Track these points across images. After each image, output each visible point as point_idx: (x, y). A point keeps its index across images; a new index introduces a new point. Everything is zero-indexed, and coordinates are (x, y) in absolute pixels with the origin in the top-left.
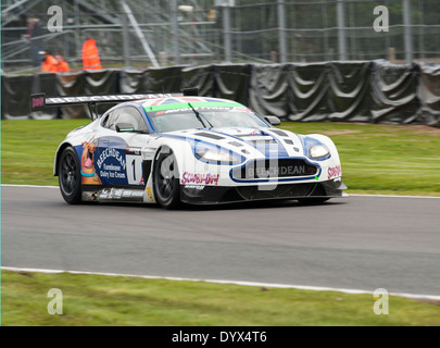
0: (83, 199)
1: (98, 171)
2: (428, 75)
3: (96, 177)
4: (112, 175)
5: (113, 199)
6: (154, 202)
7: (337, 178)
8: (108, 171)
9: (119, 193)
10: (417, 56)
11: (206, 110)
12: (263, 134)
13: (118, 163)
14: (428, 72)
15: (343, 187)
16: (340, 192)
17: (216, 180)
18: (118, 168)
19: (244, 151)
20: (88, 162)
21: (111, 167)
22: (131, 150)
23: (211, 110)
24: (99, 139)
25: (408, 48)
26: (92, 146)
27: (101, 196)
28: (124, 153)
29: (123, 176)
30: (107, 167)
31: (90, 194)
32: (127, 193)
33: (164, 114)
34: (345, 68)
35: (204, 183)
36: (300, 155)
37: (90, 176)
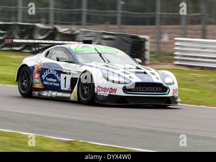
0: (33, 95)
1: (42, 81)
2: (60, 33)
3: (41, 84)
4: (51, 84)
5: (51, 97)
6: (77, 100)
7: (176, 95)
8: (48, 81)
9: (54, 94)
10: (55, 23)
11: (105, 53)
12: (138, 68)
13: (55, 78)
14: (61, 31)
15: (179, 100)
16: (177, 102)
17: (115, 92)
18: (55, 80)
19: (130, 77)
20: (37, 76)
21: (51, 80)
22: (64, 71)
23: (107, 53)
24: (44, 64)
25: (52, 19)
26: (40, 67)
27: (43, 94)
28: (60, 72)
29: (58, 85)
30: (48, 79)
31: (37, 93)
32: (60, 94)
33: (83, 53)
34: (21, 27)
35: (108, 93)
36: (159, 81)
37: (37, 83)
